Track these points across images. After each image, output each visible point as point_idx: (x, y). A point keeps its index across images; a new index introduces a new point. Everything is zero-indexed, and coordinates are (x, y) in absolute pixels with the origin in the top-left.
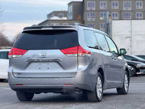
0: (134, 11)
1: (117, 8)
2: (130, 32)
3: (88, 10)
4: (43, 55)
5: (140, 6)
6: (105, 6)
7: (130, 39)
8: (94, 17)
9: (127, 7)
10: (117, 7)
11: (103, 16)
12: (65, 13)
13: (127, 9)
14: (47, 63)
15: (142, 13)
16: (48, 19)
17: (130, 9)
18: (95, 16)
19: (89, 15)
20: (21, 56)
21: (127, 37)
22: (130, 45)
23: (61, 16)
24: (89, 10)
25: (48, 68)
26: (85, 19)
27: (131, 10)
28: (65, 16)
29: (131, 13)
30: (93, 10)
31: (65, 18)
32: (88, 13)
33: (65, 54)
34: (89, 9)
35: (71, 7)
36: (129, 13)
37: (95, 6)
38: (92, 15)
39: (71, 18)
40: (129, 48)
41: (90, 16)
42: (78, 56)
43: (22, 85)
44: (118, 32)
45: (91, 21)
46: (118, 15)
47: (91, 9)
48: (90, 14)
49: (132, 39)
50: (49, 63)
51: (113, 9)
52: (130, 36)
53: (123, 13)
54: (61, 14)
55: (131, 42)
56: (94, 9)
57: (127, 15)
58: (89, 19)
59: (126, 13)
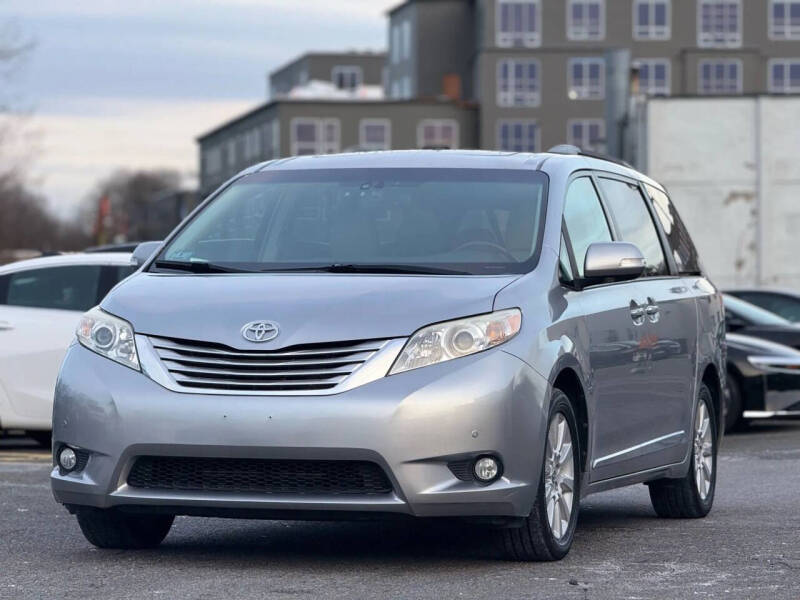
0: (755, 52)
1: (661, 33)
2: (749, 166)
3: (500, 44)
5: (793, 24)
6: (597, 24)
7: (752, 205)
8: (532, 88)
9: (720, 28)
10: (660, 29)
11: (586, 80)
12: (370, 66)
13: (720, 40)
16: (281, 96)
17: (735, 40)
18: (538, 82)
19: (505, 75)
21: (734, 196)
22: (749, 237)
23: (347, 80)
24: (509, 44)
26: (482, 94)
27: (738, 45)
28: (372, 80)
29: (739, 63)
30: (529, 45)
31: (374, 93)
32: (499, 65)
34: (505, 40)
35: (407, 28)
36: (728, 62)
39: (404, 89)
40: (746, 254)
41: (512, 81)
44: (680, 168)
45: (519, 106)
46: (669, 72)
47: (518, 42)
48: (512, 71)
49: (759, 204)
52: (750, 189)
53: (698, 64)
54: (347, 70)
55: (757, 225)
56: (533, 40)
58: (506, 98)
59: (713, 62)
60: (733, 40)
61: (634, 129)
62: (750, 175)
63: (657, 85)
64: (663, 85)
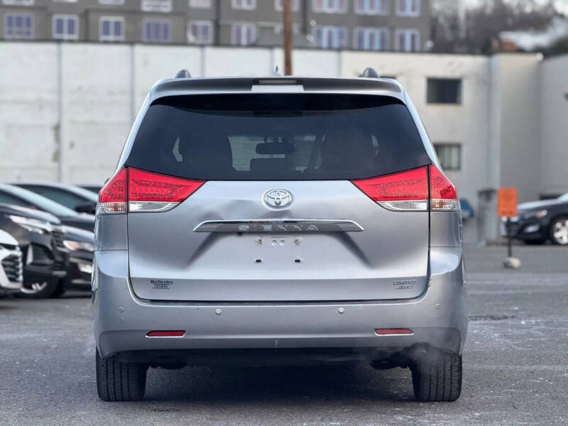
4: (278, 205)
14: (290, 239)
20: (170, 205)
25: (298, 261)
33: (375, 200)
42: (429, 210)
43: (181, 332)
50: (300, 238)
57: (19, 24)
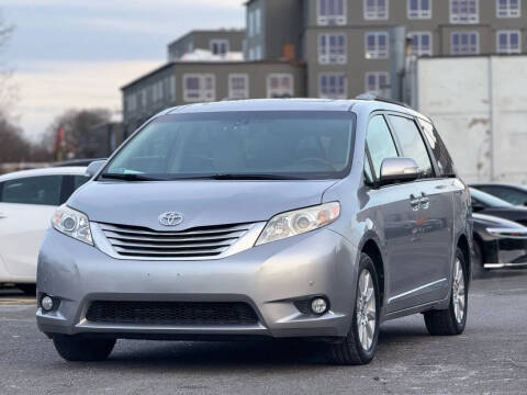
0: (487, 26)
1: (427, 14)
2: (485, 102)
3: (320, 23)
5: (512, 8)
6: (384, 9)
7: (487, 127)
8: (341, 52)
9: (464, 10)
10: (425, 12)
11: (377, 46)
12: (234, 39)
13: (465, 19)
15: (519, 33)
16: (176, 60)
17: (474, 18)
18: (345, 47)
19: (324, 44)
21: (475, 122)
22: (486, 148)
23: (219, 48)
24: (325, 24)
26: (308, 57)
27: (477, 22)
28: (236, 48)
29: (477, 34)
31: (237, 57)
32: (319, 37)
34: (323, 21)
35: (258, 13)
36: (470, 33)
37: (345, 8)
38: (337, 41)
39: (257, 54)
40: (483, 160)
41: (328, 47)
44: (439, 104)
45: (333, 64)
46: (431, 40)
47: (332, 21)
48: (328, 40)
49: (491, 127)
51: (414, 18)
52: (486, 117)
53: (450, 34)
54: (219, 42)
55: (490, 141)
56: (341, 20)
57: (465, 41)
58: (324, 59)
59: (460, 33)
60: (473, 19)
61: (409, 78)
62: (486, 107)
63: (423, 49)
64: (427, 49)
